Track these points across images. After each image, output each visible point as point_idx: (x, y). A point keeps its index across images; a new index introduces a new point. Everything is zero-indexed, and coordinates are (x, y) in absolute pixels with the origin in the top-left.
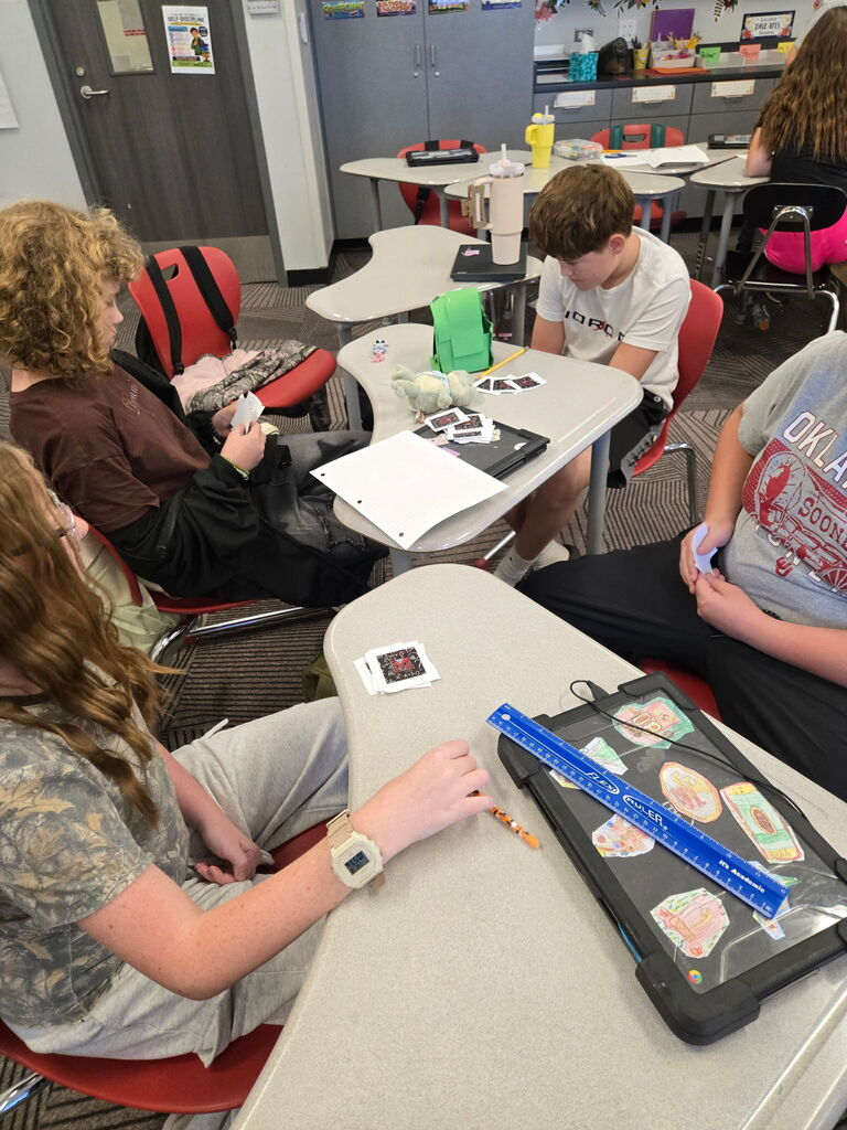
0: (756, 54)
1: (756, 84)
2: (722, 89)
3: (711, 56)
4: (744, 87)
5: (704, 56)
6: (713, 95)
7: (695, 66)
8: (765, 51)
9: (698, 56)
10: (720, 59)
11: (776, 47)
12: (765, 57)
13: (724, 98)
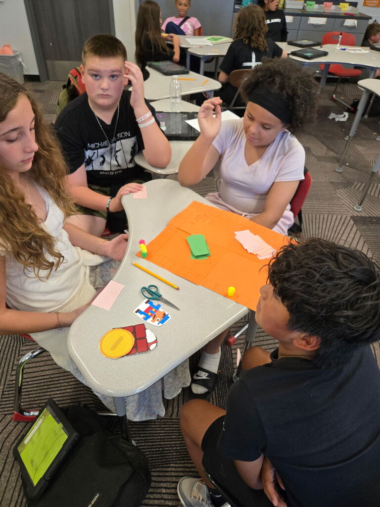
0: (330, 6)
1: (327, 20)
2: (313, 20)
3: (311, 5)
4: (322, 21)
5: (308, 5)
6: (309, 23)
7: (303, 9)
8: (334, 6)
9: (305, 4)
10: (315, 7)
11: (339, 5)
12: (334, 8)
13: (313, 24)
